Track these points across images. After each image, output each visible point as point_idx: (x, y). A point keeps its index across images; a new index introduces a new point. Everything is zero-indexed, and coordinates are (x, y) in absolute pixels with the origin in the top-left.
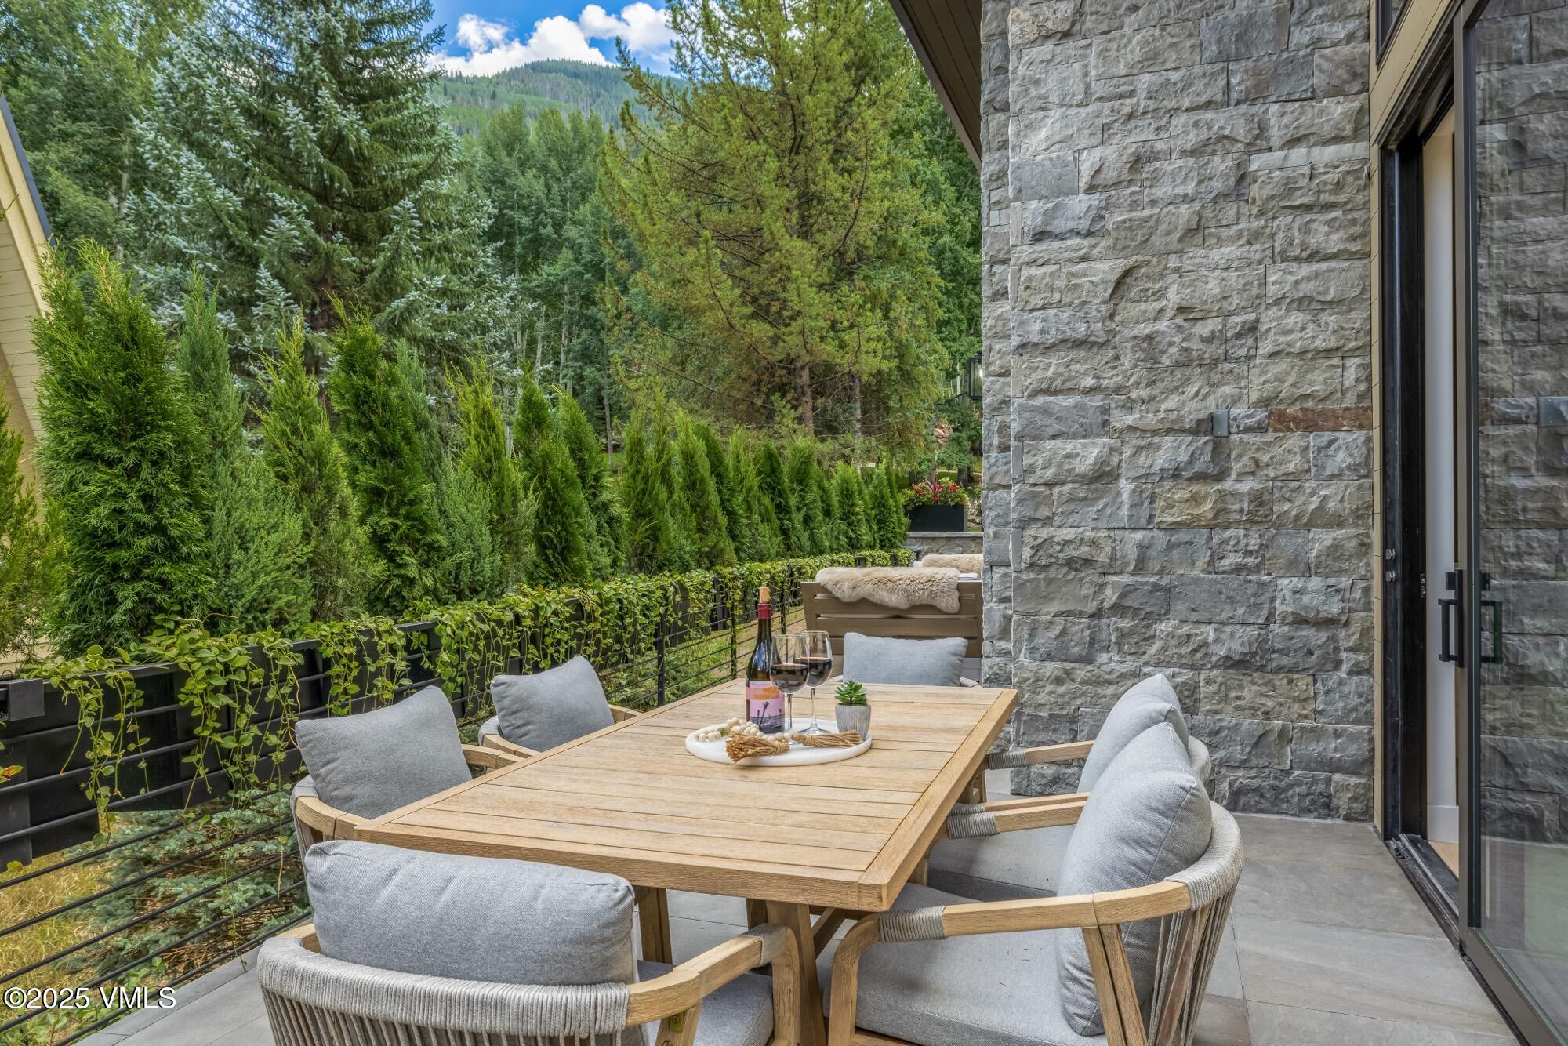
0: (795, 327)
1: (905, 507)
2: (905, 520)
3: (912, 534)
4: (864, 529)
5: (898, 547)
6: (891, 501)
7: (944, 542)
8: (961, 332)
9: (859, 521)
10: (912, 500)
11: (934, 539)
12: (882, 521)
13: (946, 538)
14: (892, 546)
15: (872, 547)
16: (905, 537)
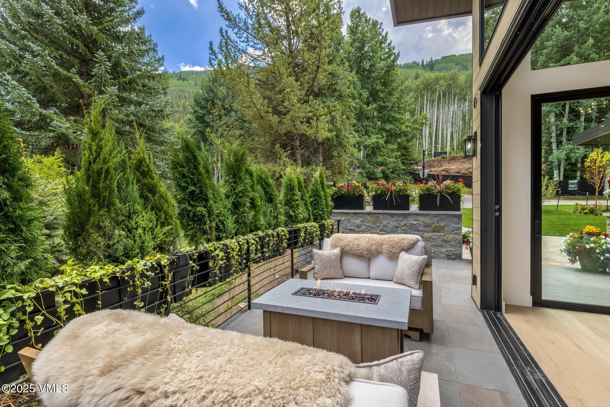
0: (288, 116)
1: (332, 197)
2: (331, 203)
3: (335, 211)
4: (301, 209)
5: (326, 219)
6: (322, 193)
7: (353, 215)
8: (362, 135)
9: (297, 205)
10: (336, 193)
11: (347, 213)
12: (315, 204)
13: (354, 213)
14: (322, 219)
15: (308, 221)
16: (331, 213)
